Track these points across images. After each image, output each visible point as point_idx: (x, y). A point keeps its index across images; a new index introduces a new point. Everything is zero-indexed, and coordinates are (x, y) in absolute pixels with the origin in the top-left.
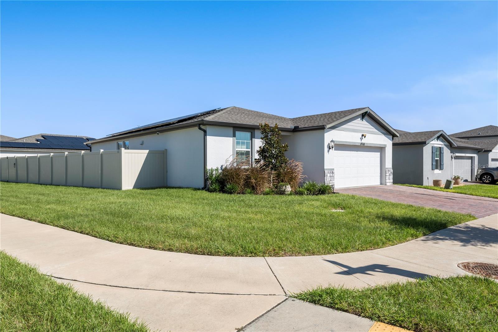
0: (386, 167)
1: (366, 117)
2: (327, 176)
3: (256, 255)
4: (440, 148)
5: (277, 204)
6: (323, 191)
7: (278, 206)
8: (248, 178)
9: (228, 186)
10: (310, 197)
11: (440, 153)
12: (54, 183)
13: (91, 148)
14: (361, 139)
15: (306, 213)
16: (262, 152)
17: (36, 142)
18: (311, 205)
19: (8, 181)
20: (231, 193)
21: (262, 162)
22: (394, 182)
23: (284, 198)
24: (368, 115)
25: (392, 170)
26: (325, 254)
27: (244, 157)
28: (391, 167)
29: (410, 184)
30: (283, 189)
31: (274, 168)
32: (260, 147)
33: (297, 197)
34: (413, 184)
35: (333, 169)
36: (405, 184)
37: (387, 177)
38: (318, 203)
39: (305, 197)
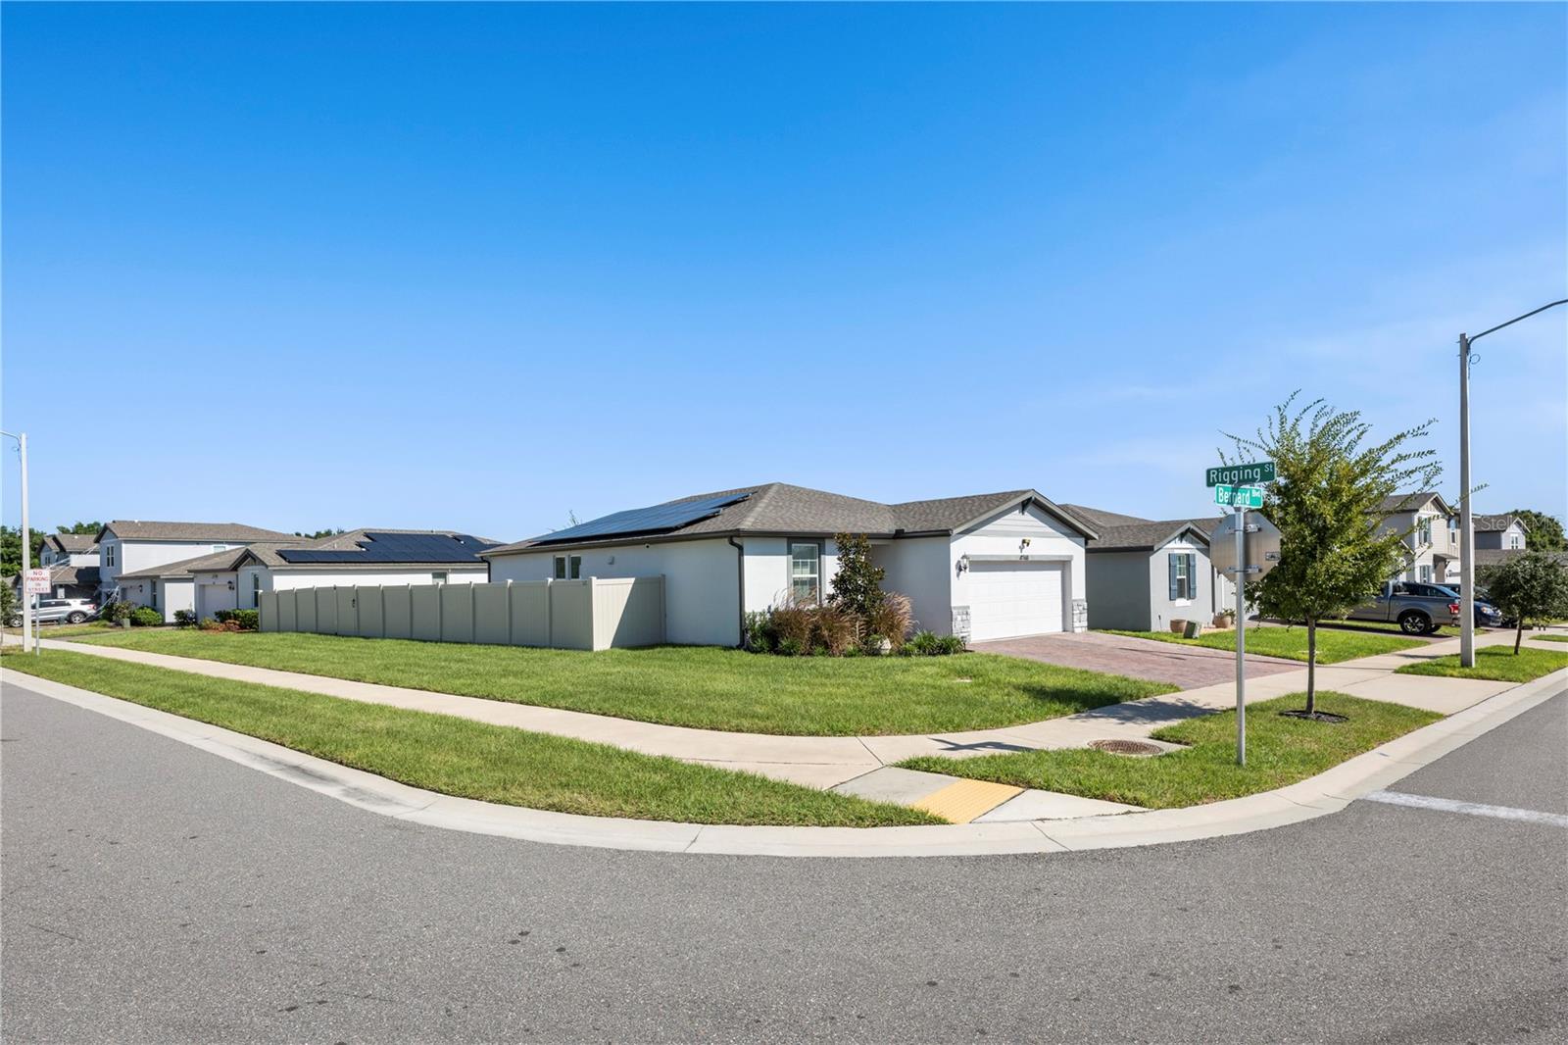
0: (1073, 598)
1: (1030, 507)
2: (956, 619)
3: (846, 734)
4: (1188, 555)
5: (869, 671)
6: (945, 649)
7: (869, 675)
8: (816, 628)
9: (784, 643)
10: (923, 659)
11: (1189, 565)
12: (444, 639)
13: (489, 563)
14: (1022, 548)
15: (912, 685)
16: (840, 582)
17: (359, 549)
18: (922, 673)
19: (336, 635)
20: (790, 654)
21: (840, 598)
22: (1092, 627)
23: (878, 662)
24: (1033, 502)
25: (1085, 604)
26: (931, 733)
27: (807, 588)
28: (1084, 597)
29: (1119, 630)
30: (877, 647)
31: (861, 608)
32: (836, 575)
33: (902, 661)
34: (1125, 630)
35: (969, 607)
36: (1111, 629)
37: (1076, 618)
38: (935, 669)
39: (914, 659)
